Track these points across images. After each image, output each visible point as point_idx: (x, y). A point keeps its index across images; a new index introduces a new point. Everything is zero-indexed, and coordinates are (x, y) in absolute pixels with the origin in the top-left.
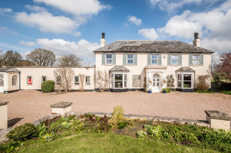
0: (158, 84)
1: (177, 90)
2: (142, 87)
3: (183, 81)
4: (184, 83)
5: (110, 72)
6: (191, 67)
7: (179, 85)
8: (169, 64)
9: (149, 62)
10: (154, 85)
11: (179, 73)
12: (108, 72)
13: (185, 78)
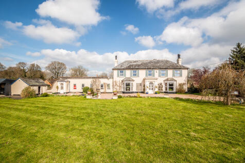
0: (152, 89)
1: (165, 92)
2: (142, 91)
3: (168, 87)
4: (169, 88)
5: (122, 81)
6: (174, 78)
7: (166, 89)
8: (159, 76)
9: (146, 75)
10: (150, 89)
11: (166, 82)
12: (121, 82)
13: (170, 85)
